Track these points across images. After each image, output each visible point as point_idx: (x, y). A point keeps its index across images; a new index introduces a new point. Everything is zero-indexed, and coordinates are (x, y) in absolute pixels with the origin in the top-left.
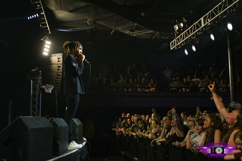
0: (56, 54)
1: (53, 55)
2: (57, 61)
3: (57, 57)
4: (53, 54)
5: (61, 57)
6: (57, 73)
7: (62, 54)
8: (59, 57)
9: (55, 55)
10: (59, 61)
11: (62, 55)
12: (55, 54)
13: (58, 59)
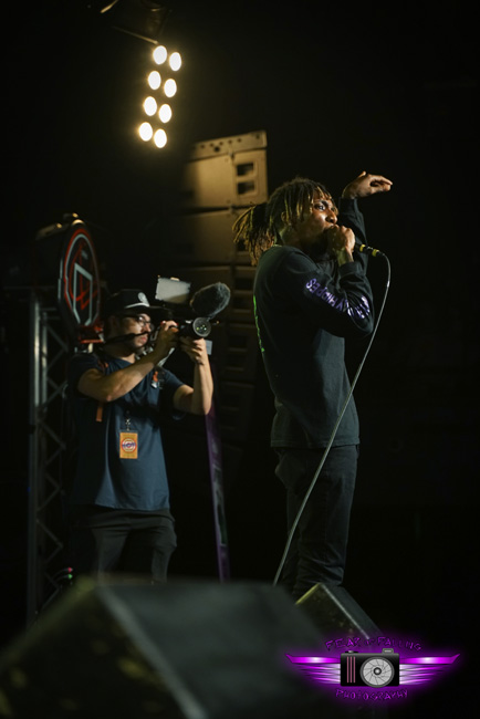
0: (225, 141)
1: (207, 147)
2: (232, 189)
3: (228, 157)
4: (207, 144)
5: (259, 159)
6: (234, 271)
7: (264, 137)
8: (241, 158)
9: (217, 149)
10: (242, 188)
11: (264, 144)
12: (216, 143)
13: (242, 169)
